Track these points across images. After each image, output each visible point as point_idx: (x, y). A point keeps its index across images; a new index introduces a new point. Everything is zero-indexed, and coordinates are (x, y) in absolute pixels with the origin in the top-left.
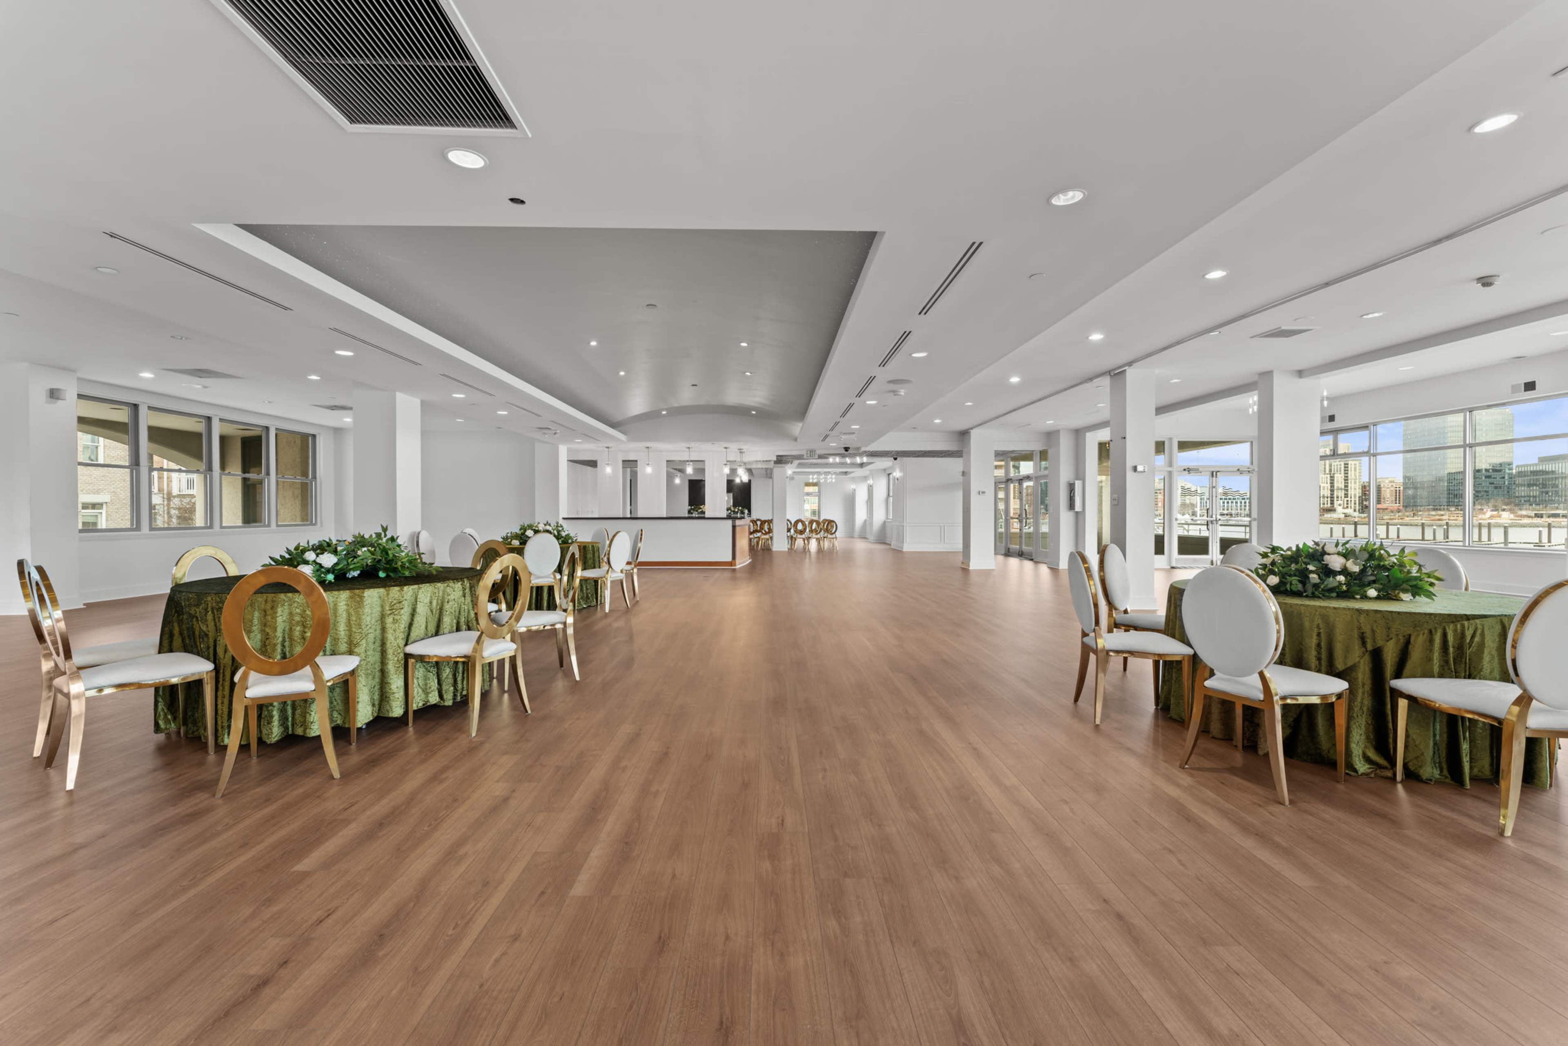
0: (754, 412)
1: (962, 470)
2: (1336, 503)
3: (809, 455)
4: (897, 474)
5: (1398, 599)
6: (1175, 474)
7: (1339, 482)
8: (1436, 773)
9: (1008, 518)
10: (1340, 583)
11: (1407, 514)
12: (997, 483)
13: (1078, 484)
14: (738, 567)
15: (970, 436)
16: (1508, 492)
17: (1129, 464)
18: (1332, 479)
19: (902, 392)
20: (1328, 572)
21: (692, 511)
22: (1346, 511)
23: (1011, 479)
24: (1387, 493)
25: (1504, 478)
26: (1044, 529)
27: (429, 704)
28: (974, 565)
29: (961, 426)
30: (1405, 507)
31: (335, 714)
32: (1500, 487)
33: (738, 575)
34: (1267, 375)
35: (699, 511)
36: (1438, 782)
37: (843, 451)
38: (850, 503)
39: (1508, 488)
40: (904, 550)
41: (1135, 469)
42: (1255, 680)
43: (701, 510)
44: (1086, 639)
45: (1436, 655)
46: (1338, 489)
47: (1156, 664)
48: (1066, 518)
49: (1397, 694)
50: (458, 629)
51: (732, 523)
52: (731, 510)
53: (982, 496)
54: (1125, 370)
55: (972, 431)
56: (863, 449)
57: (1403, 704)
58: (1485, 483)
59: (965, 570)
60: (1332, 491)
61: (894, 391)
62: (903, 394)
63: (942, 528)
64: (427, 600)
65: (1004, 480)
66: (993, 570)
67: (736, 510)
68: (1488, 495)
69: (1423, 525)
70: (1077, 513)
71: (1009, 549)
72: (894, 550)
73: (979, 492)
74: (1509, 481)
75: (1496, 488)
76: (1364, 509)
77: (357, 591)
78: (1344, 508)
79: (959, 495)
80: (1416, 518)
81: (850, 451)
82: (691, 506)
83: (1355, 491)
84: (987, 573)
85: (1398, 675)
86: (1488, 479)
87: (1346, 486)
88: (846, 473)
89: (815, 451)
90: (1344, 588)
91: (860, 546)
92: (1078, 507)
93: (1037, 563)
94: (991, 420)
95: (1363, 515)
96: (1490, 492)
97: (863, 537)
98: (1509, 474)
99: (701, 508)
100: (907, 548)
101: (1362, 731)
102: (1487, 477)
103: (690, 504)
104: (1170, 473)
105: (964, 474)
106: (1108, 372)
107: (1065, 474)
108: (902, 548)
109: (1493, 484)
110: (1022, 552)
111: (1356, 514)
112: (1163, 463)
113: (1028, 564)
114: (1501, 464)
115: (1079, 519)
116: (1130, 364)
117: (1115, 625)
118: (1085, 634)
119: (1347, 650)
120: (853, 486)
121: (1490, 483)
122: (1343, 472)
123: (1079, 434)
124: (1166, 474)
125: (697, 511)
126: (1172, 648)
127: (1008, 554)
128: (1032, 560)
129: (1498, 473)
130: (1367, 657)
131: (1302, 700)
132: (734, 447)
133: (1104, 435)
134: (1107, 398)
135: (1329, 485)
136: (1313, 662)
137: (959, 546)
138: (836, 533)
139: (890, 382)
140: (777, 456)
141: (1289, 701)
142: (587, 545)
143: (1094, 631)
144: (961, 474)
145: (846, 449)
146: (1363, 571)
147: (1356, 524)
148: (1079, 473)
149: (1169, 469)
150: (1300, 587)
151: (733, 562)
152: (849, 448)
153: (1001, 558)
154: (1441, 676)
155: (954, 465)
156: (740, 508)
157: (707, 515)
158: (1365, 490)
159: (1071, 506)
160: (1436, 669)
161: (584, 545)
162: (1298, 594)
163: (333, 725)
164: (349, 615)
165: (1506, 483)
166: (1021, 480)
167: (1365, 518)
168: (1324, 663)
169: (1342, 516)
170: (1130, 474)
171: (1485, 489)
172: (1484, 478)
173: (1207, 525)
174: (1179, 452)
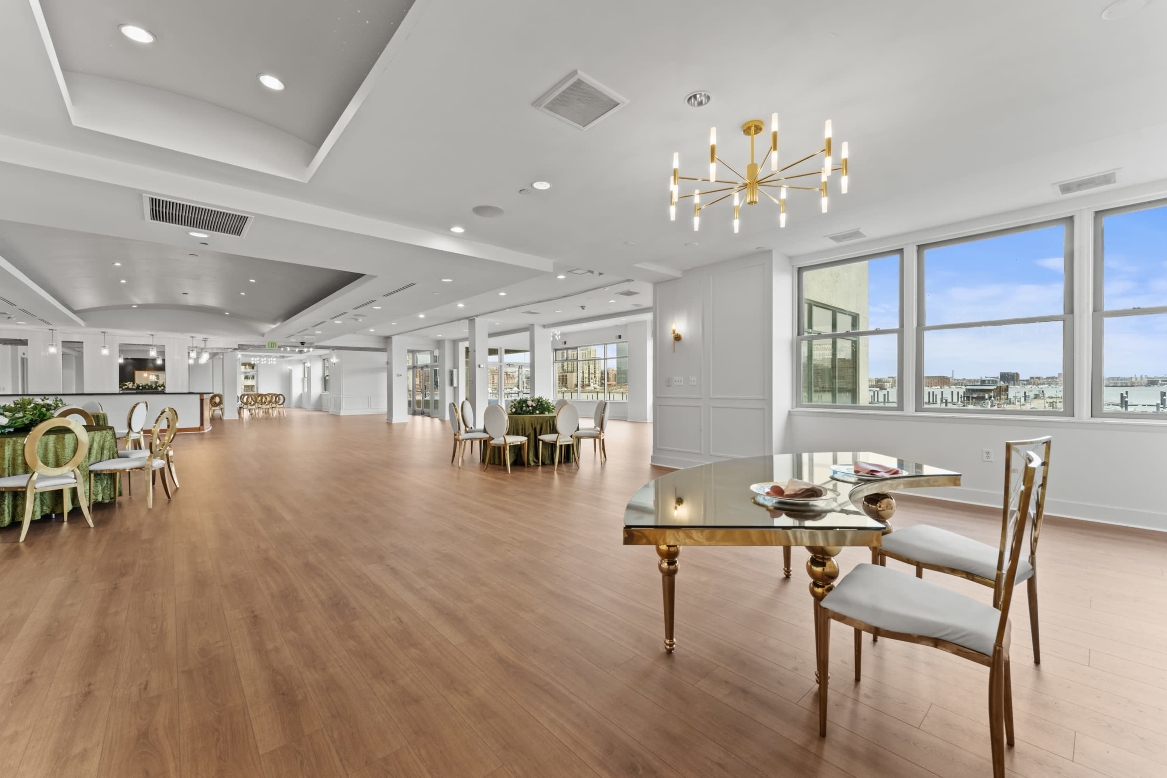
0: (227, 313)
1: (386, 360)
2: (591, 381)
3: (270, 346)
4: (334, 360)
5: (544, 414)
6: (503, 367)
7: (592, 371)
8: (549, 462)
9: (414, 391)
10: (530, 410)
11: (618, 387)
12: (409, 368)
13: (455, 371)
14: (206, 431)
15: (392, 339)
17: (477, 364)
18: (589, 367)
19: (360, 320)
20: (528, 406)
22: (595, 386)
23: (416, 367)
24: (611, 376)
26: (437, 398)
27: (98, 501)
28: (395, 420)
29: (387, 333)
30: (618, 383)
31: (45, 508)
33: (206, 436)
34: (532, 325)
36: (550, 465)
37: (300, 345)
38: (287, 379)
40: (341, 415)
41: (479, 366)
42: (502, 439)
44: (456, 437)
45: (548, 428)
46: (591, 374)
47: (480, 442)
48: (449, 390)
49: (539, 440)
50: (109, 459)
51: (200, 397)
53: (400, 377)
54: (475, 319)
55: (393, 337)
56: (316, 344)
57: (541, 442)
59: (389, 424)
60: (589, 374)
61: (355, 319)
62: (361, 321)
63: (370, 398)
64: (98, 440)
65: (412, 367)
66: (407, 423)
69: (623, 393)
70: (455, 387)
71: (415, 411)
72: (332, 415)
73: (398, 375)
76: (602, 384)
77: (60, 435)
78: (594, 384)
79: (384, 376)
80: (621, 389)
81: (305, 345)
83: (598, 375)
84: (404, 424)
85: (540, 435)
87: (595, 372)
88: (283, 357)
89: (275, 343)
90: (531, 411)
91: (296, 413)
92: (455, 385)
93: (432, 417)
94: (406, 332)
95: (602, 388)
97: (299, 406)
100: (343, 413)
101: (532, 453)
104: (501, 366)
105: (387, 363)
106: (468, 318)
107: (448, 365)
108: (340, 413)
110: (423, 412)
111: (598, 387)
112: (497, 361)
113: (428, 419)
115: (456, 390)
116: (477, 316)
117: (467, 432)
118: (455, 435)
119: (529, 429)
120: (290, 367)
122: (593, 364)
123: (455, 343)
124: (499, 366)
126: (485, 436)
127: (414, 413)
128: (429, 416)
130: (533, 430)
131: (515, 444)
132: (200, 337)
133: (467, 344)
134: (467, 327)
135: (588, 371)
136: (521, 434)
137: (384, 409)
138: (284, 404)
139: (355, 315)
140: (239, 345)
141: (511, 444)
142: (99, 415)
143: (458, 433)
144: (386, 363)
145: (303, 343)
146: (537, 406)
147: (597, 393)
148: (456, 365)
149: (501, 364)
150: (520, 412)
151: (202, 427)
152: (305, 343)
153: (410, 416)
154: (550, 433)
155: (381, 357)
157: (167, 391)
158: (602, 373)
159: (452, 383)
160: (549, 432)
161: (97, 414)
162: (520, 414)
163: (42, 514)
164: (56, 448)
166: (423, 367)
167: (602, 389)
168: (524, 434)
169: (593, 388)
170: (477, 369)
173: (518, 393)
174: (505, 354)
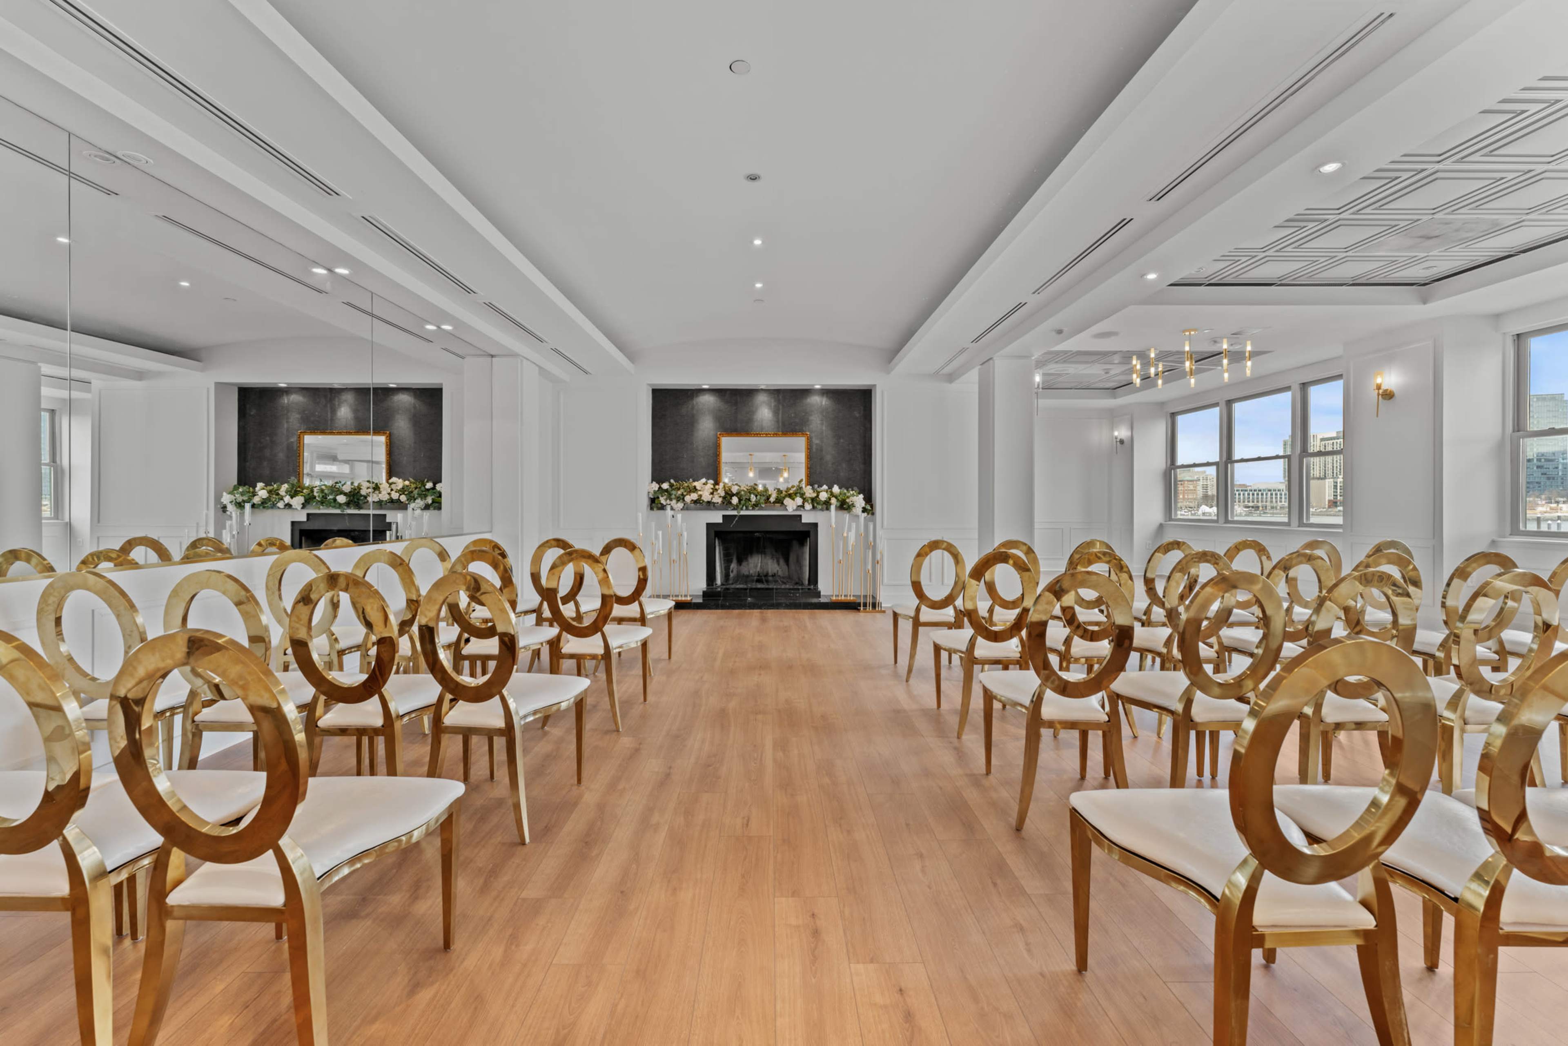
16: (1562, 483)
21: (662, 500)
25: (1557, 468)
32: (1554, 478)
35: (688, 499)
39: (1562, 479)
43: (694, 496)
52: (802, 495)
58: (1537, 474)
67: (823, 496)
68: (1539, 487)
74: (1563, 471)
75: (1549, 478)
82: (660, 481)
86: (1539, 470)
96: (1542, 483)
98: (1563, 464)
99: (695, 489)
102: (1538, 467)
103: (657, 478)
109: (1545, 474)
114: (1554, 454)
121: (1542, 474)
125: (680, 499)
129: (1551, 463)
156: (836, 489)
165: (1560, 474)
171: (1537, 480)
172: (1535, 468)
